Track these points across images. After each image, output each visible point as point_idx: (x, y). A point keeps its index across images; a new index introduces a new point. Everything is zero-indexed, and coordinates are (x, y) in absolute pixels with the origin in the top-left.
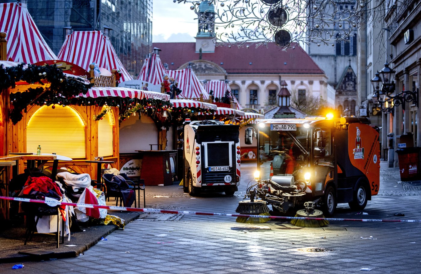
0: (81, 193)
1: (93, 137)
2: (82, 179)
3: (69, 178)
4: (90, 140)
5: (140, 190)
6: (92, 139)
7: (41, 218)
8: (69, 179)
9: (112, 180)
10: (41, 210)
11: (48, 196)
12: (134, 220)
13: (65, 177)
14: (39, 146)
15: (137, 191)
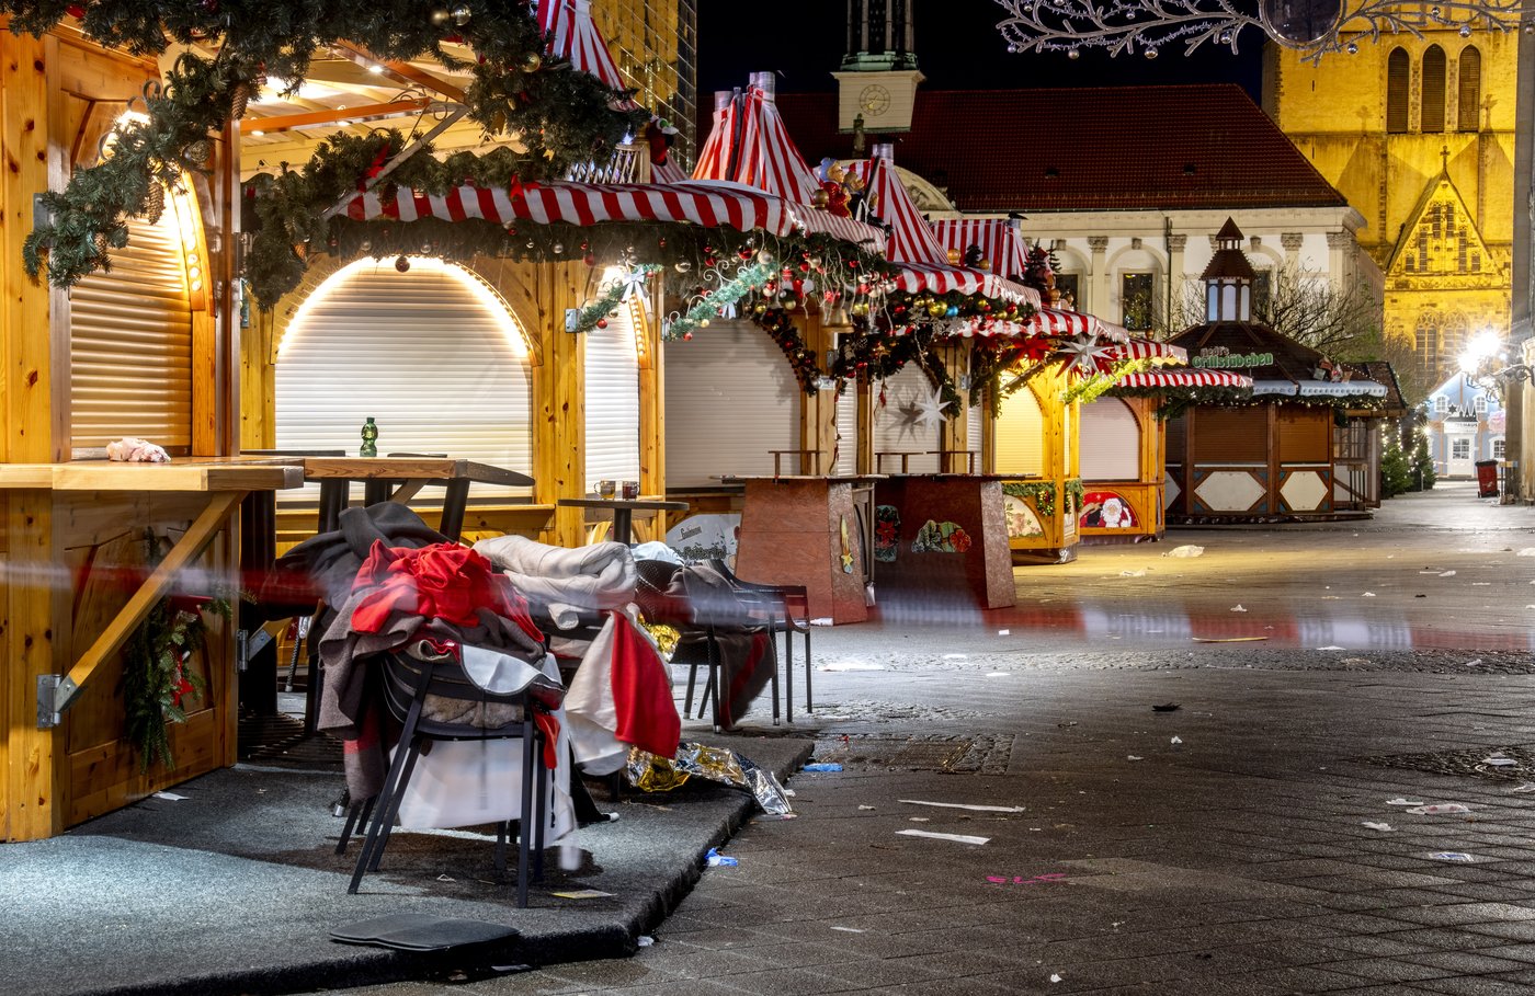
0: (590, 636)
1: (566, 407)
2: (597, 568)
3: (531, 564)
4: (552, 419)
5: (794, 634)
6: (559, 414)
7: (425, 754)
8: (532, 570)
9: (672, 590)
10: (441, 711)
11: (475, 643)
12: (799, 770)
13: (515, 562)
14: (371, 420)
15: (780, 638)
